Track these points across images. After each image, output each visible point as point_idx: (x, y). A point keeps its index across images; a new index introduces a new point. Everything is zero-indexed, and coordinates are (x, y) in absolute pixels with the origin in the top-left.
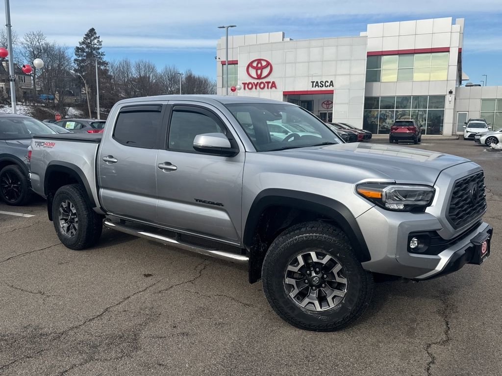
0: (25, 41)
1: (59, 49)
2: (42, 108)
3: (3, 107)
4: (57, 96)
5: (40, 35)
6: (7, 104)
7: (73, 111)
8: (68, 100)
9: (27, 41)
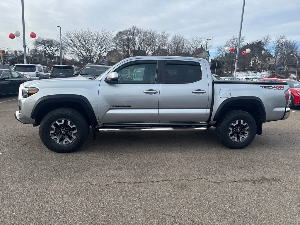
0: (275, 41)
1: (293, 43)
2: (276, 74)
3: (256, 73)
4: (286, 68)
5: (284, 37)
6: (259, 71)
7: (293, 75)
8: (292, 70)
9: (276, 40)
